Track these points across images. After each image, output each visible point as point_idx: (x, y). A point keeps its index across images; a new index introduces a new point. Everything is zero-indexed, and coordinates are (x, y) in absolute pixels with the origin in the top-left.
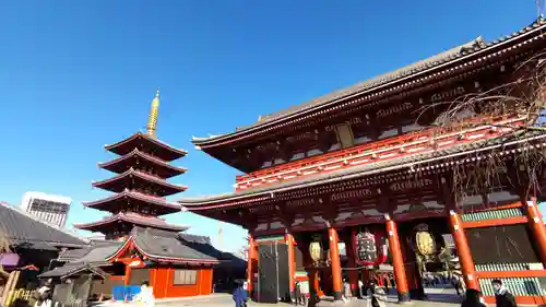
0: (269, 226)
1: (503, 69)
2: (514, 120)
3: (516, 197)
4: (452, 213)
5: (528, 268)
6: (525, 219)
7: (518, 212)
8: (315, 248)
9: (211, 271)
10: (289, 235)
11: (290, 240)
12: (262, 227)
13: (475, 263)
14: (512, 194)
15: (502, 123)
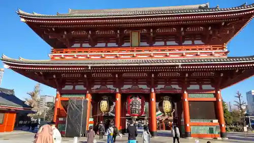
0: (74, 88)
1: (223, 24)
2: (221, 51)
3: (214, 88)
4: (185, 92)
5: (212, 122)
6: (215, 99)
7: (213, 95)
8: (104, 104)
9: (15, 115)
10: (89, 95)
11: (89, 98)
12: (68, 87)
13: (191, 118)
14: (212, 86)
15: (216, 51)
